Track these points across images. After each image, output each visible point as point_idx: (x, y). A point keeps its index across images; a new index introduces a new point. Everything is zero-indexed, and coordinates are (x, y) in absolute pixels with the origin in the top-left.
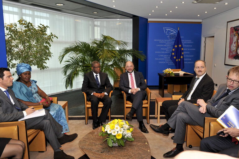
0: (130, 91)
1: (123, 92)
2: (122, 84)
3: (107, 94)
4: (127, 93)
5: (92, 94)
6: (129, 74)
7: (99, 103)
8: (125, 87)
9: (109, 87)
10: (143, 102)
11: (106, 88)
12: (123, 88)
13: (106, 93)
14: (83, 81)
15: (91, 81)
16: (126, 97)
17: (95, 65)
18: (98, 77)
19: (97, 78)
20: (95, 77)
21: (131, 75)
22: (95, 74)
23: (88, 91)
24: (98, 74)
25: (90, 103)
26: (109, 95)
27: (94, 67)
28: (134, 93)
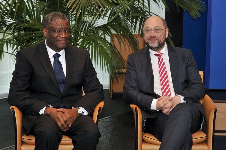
0: (154, 104)
1: (133, 106)
2: (134, 84)
3: (86, 113)
4: (146, 109)
5: (42, 112)
6: (152, 53)
7: (60, 140)
8: (141, 91)
9: (92, 91)
10: (191, 139)
11: (84, 94)
12: (134, 93)
13: (82, 110)
14: (15, 73)
15: (39, 72)
16: (143, 122)
17: (54, 23)
18: (62, 60)
19: (59, 62)
20: (52, 60)
21: (159, 56)
22: (51, 52)
23: (28, 102)
24: (62, 53)
25: (32, 139)
26: (91, 115)
27: (52, 30)
28: (165, 111)
